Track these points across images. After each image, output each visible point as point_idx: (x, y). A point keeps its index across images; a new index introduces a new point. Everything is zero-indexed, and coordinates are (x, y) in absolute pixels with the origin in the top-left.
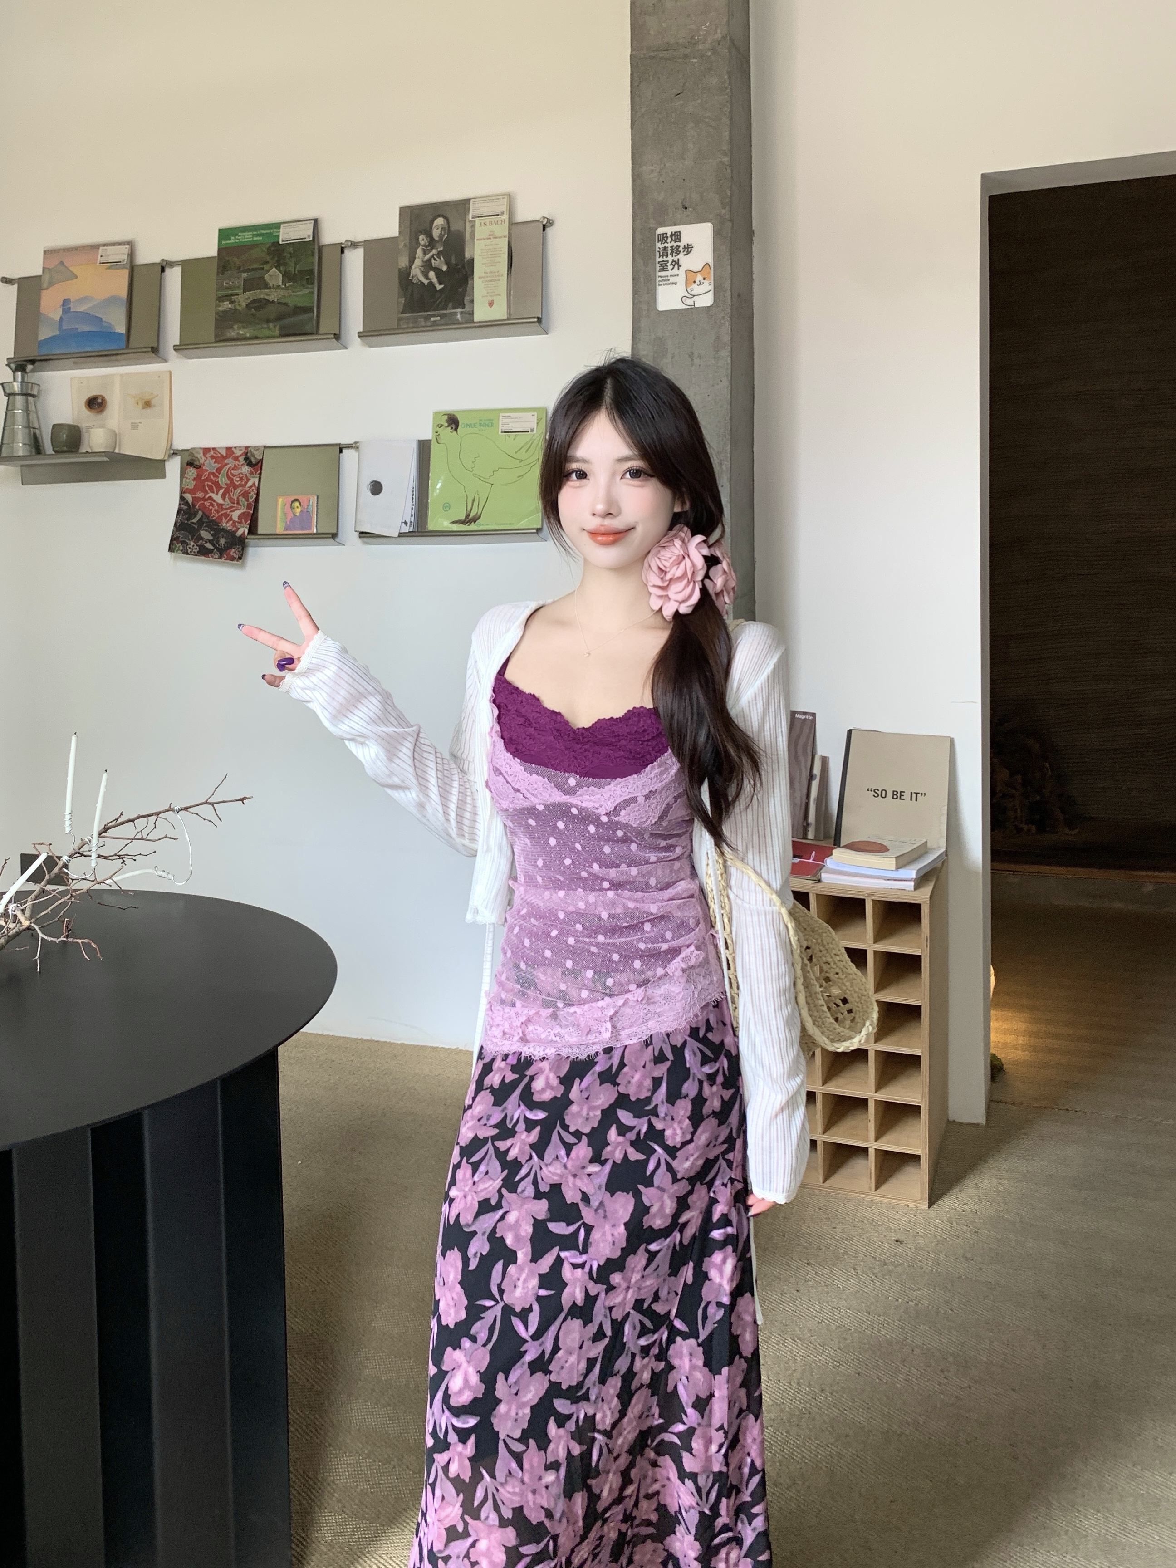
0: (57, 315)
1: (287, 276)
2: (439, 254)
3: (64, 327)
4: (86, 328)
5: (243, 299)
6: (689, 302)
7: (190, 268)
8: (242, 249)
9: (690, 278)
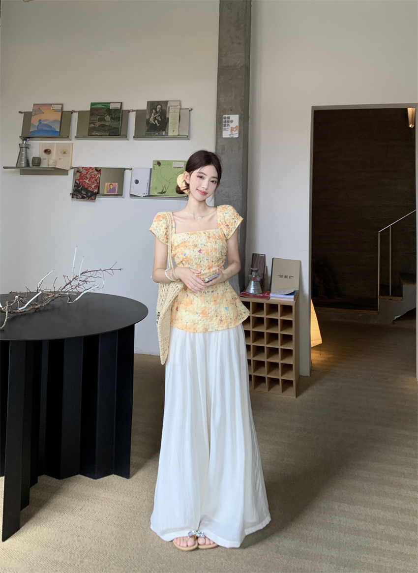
0: (37, 124)
1: (112, 118)
2: (159, 116)
3: (39, 128)
4: (46, 129)
5: (98, 124)
7: (81, 113)
8: (97, 109)
9: (232, 129)
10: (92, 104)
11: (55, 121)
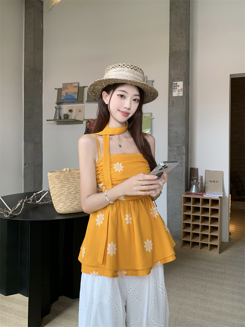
0: (65, 95)
3: (66, 97)
4: (70, 98)
6: (179, 95)
9: (179, 91)
11: (75, 93)
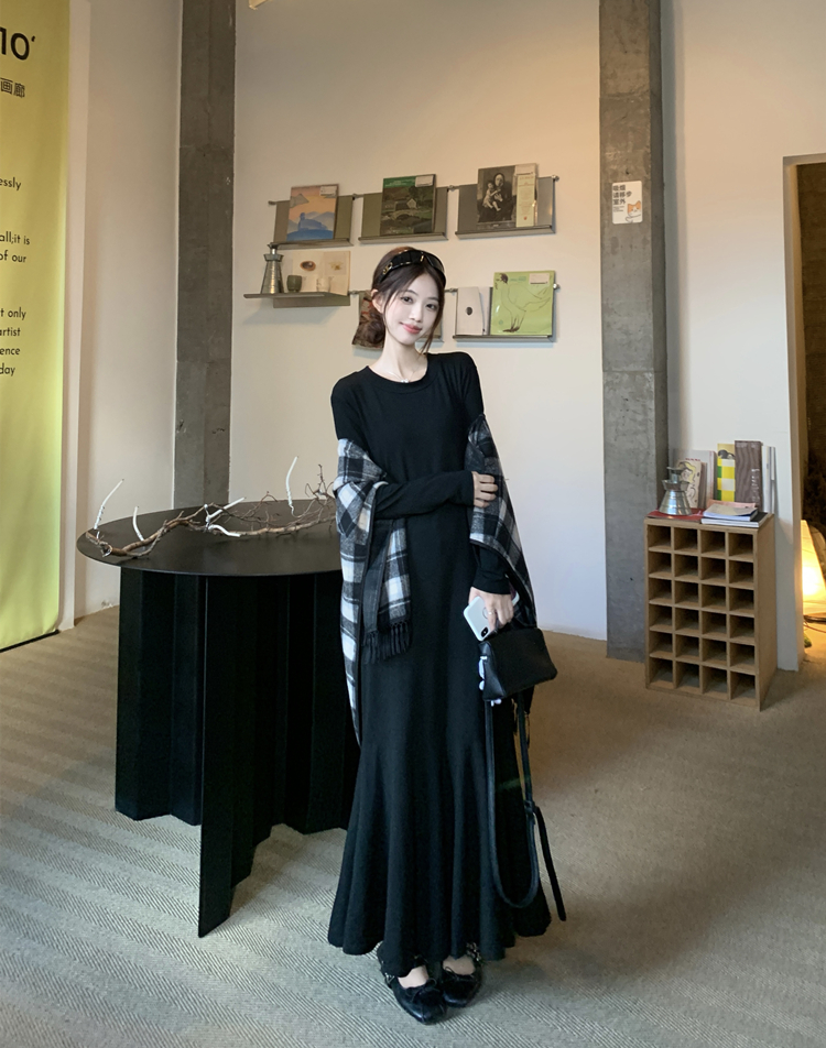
0: (297, 221)
1: (419, 203)
2: (498, 193)
3: (301, 227)
4: (313, 228)
5: (396, 214)
7: (368, 198)
8: (395, 189)
9: (630, 208)
10: (386, 181)
11: (327, 214)
